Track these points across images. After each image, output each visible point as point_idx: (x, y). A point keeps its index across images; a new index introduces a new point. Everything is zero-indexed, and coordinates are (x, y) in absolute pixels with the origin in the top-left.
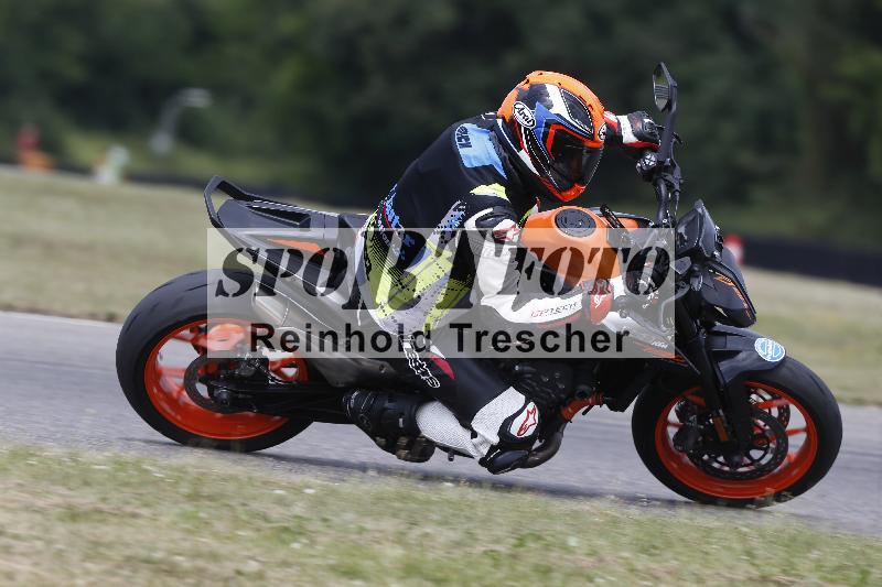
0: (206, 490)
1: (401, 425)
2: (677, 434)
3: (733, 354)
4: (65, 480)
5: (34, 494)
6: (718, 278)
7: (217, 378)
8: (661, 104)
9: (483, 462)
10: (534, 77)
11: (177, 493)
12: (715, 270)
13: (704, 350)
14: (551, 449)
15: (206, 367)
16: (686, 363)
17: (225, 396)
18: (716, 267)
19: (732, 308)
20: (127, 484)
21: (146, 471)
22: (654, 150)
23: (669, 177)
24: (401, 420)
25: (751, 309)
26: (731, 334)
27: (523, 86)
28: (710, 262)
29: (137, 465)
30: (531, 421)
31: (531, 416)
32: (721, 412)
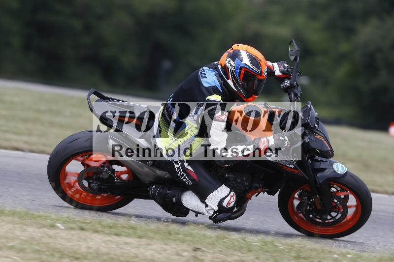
0: (302, 255)
1: (174, 201)
2: (298, 205)
3: (324, 170)
4: (240, 249)
5: (226, 255)
6: (317, 136)
7: (92, 179)
8: (292, 58)
9: (210, 218)
10: (235, 47)
11: (290, 256)
12: (316, 133)
13: (310, 169)
14: (242, 211)
15: (88, 173)
16: (302, 174)
17: (95, 187)
18: (316, 131)
19: (323, 150)
20: (268, 251)
21: (276, 246)
22: (289, 79)
23: (296, 91)
24: (174, 199)
25: (332, 150)
26: (323, 161)
27: (230, 51)
28: (313, 129)
29: (272, 243)
30: (232, 200)
31: (232, 198)
32: (318, 196)
